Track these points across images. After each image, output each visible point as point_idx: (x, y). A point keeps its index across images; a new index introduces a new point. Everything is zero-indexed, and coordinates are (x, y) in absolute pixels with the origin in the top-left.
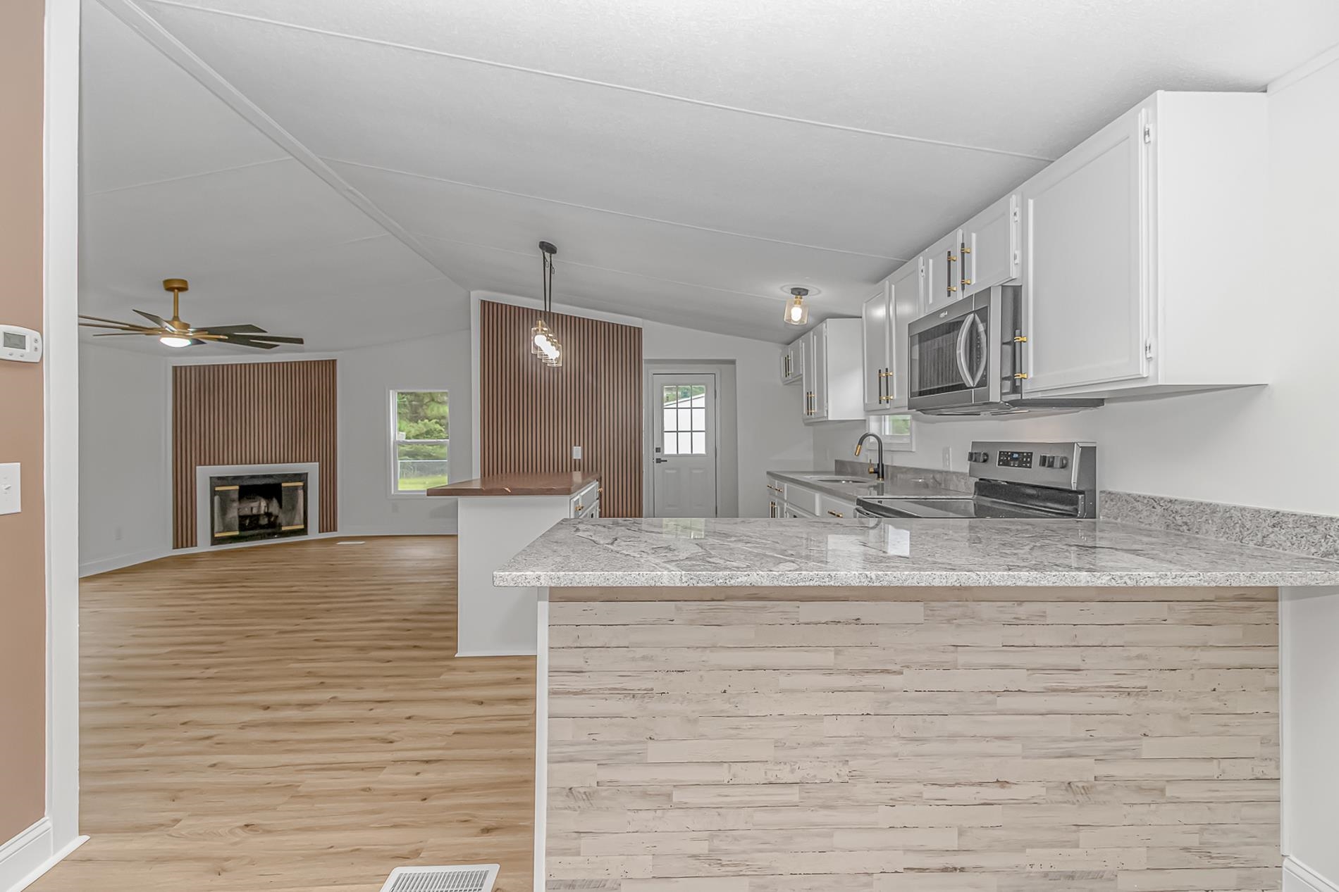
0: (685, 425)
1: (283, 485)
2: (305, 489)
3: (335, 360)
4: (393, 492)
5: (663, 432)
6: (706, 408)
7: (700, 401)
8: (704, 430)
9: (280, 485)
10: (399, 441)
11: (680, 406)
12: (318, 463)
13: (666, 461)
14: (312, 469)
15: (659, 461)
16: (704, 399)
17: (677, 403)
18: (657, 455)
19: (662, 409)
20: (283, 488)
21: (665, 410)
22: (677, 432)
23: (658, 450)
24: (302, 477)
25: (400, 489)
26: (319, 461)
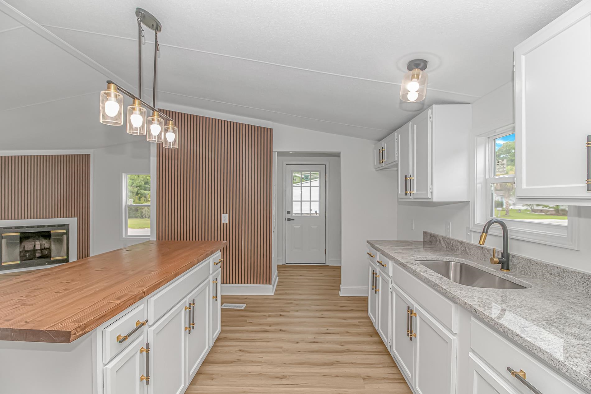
0: (306, 197)
1: (52, 232)
2: (67, 233)
3: (90, 154)
4: (124, 236)
5: (292, 201)
6: (320, 186)
7: (316, 183)
8: (318, 200)
9: (50, 231)
10: (129, 205)
11: (303, 185)
12: (76, 218)
13: (294, 220)
14: (73, 222)
15: (289, 219)
16: (318, 181)
17: (301, 184)
18: (289, 216)
19: (292, 186)
20: (52, 234)
21: (293, 187)
22: (301, 201)
23: (289, 213)
24: (66, 226)
25: (129, 234)
26: (77, 217)
